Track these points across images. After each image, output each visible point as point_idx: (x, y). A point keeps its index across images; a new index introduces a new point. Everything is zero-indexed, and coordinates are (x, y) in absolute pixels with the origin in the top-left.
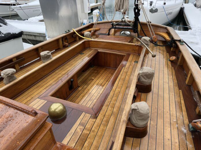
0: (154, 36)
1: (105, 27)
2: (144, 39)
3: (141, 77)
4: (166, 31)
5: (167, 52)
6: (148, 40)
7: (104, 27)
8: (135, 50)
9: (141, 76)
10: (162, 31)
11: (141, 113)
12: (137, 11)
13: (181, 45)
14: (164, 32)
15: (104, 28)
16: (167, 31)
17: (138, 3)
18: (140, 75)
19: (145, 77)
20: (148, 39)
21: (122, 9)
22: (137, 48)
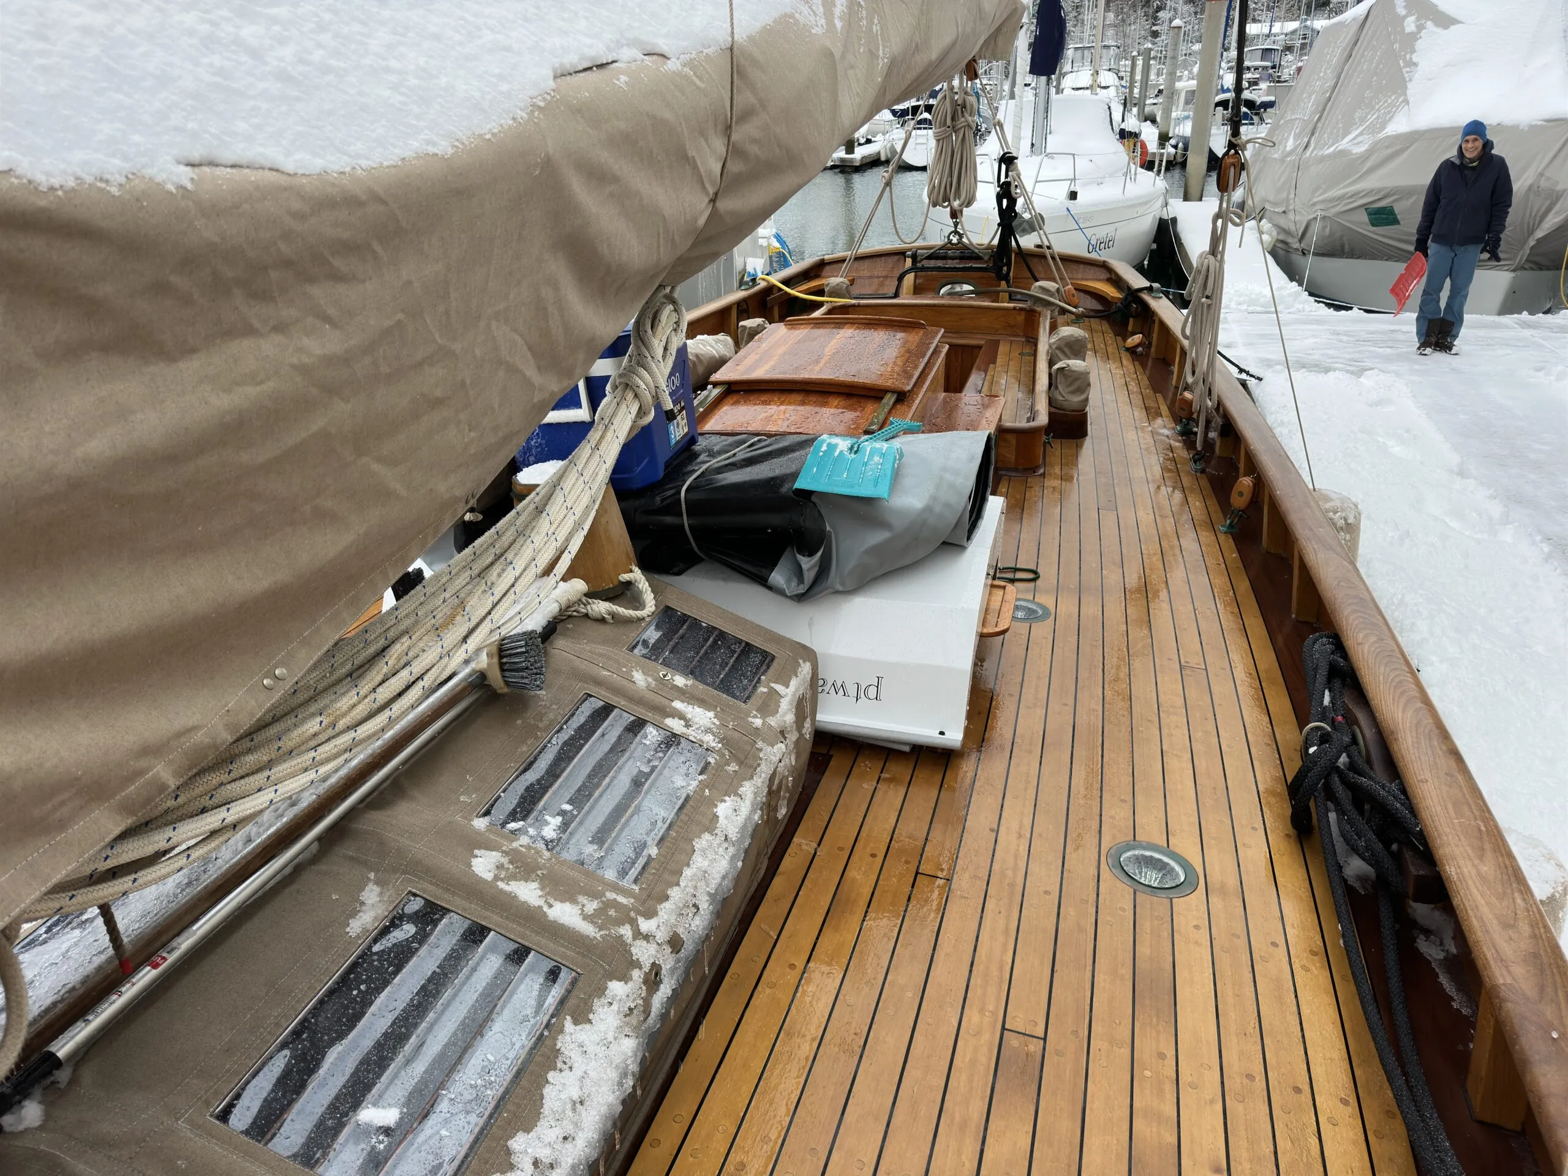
0: (1067, 288)
1: (876, 274)
2: (1041, 287)
3: (1057, 352)
4: (1106, 275)
5: (1115, 335)
6: (1053, 290)
7: (869, 274)
8: (1013, 326)
9: (1057, 348)
10: (1091, 277)
11: (1075, 371)
12: (1005, 202)
13: (1154, 297)
14: (1099, 280)
15: (871, 277)
16: (1108, 275)
17: (1009, 180)
18: (1054, 347)
19: (1066, 350)
20: (1053, 287)
21: (955, 200)
22: (1021, 318)
